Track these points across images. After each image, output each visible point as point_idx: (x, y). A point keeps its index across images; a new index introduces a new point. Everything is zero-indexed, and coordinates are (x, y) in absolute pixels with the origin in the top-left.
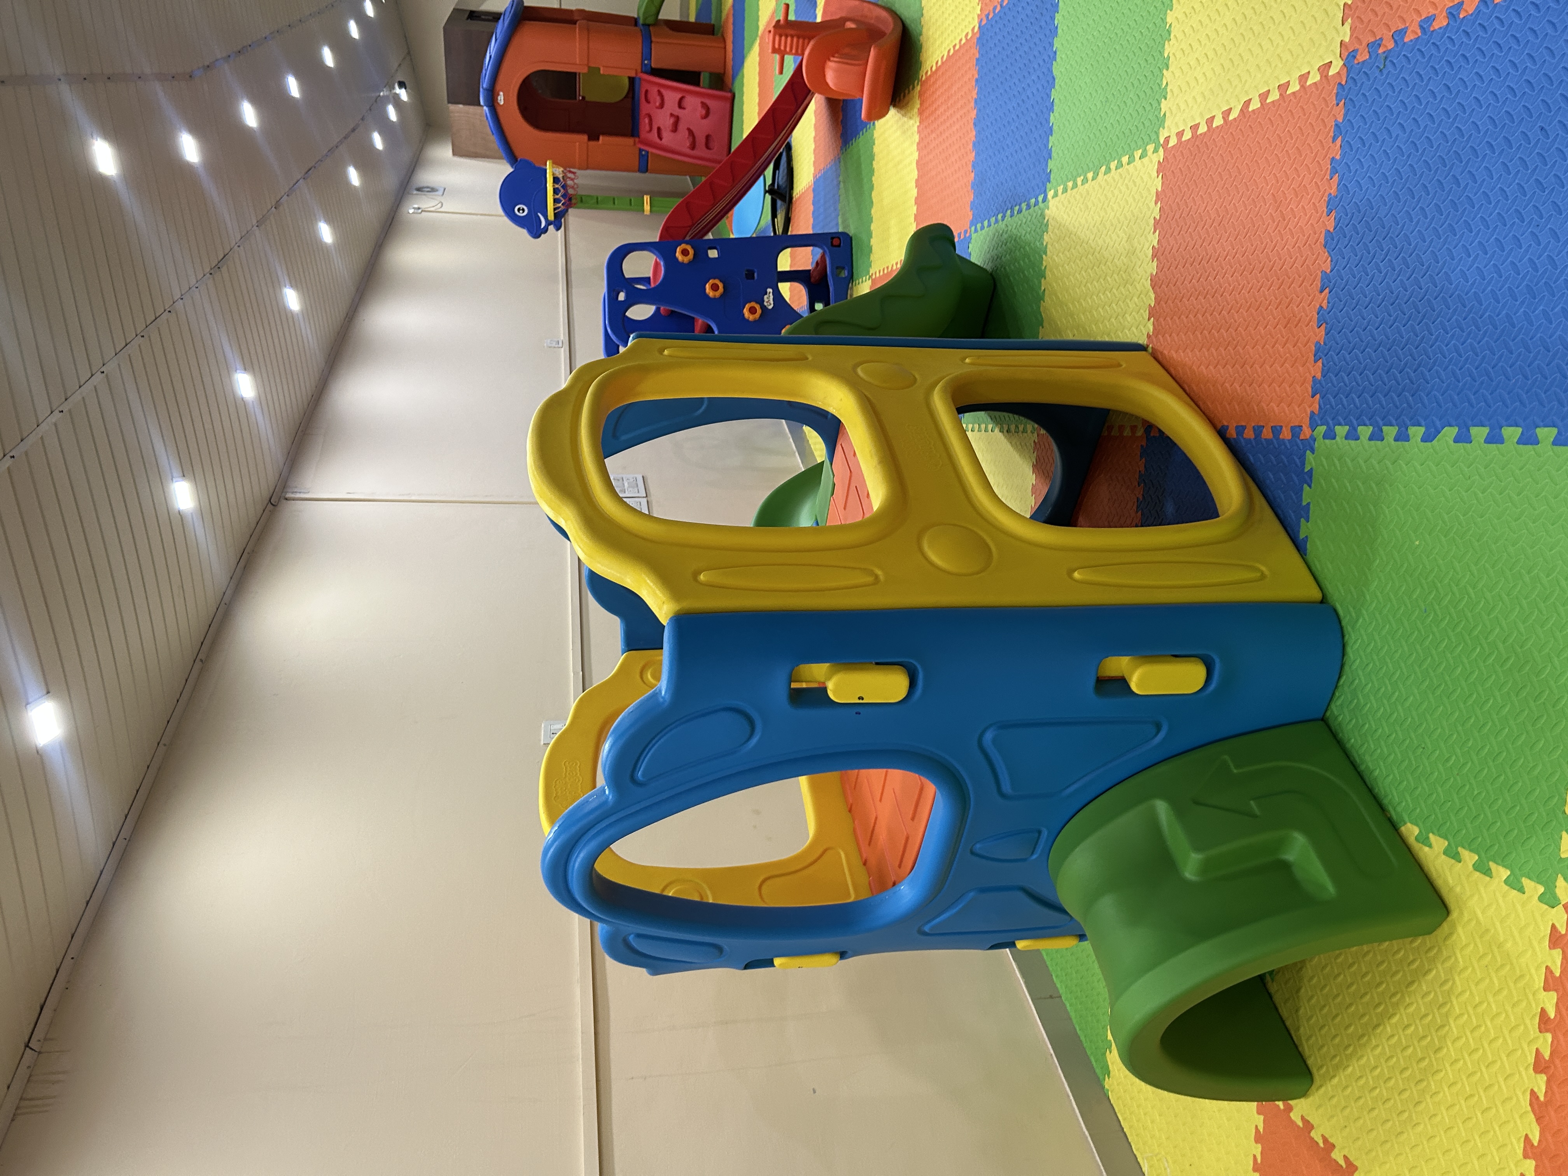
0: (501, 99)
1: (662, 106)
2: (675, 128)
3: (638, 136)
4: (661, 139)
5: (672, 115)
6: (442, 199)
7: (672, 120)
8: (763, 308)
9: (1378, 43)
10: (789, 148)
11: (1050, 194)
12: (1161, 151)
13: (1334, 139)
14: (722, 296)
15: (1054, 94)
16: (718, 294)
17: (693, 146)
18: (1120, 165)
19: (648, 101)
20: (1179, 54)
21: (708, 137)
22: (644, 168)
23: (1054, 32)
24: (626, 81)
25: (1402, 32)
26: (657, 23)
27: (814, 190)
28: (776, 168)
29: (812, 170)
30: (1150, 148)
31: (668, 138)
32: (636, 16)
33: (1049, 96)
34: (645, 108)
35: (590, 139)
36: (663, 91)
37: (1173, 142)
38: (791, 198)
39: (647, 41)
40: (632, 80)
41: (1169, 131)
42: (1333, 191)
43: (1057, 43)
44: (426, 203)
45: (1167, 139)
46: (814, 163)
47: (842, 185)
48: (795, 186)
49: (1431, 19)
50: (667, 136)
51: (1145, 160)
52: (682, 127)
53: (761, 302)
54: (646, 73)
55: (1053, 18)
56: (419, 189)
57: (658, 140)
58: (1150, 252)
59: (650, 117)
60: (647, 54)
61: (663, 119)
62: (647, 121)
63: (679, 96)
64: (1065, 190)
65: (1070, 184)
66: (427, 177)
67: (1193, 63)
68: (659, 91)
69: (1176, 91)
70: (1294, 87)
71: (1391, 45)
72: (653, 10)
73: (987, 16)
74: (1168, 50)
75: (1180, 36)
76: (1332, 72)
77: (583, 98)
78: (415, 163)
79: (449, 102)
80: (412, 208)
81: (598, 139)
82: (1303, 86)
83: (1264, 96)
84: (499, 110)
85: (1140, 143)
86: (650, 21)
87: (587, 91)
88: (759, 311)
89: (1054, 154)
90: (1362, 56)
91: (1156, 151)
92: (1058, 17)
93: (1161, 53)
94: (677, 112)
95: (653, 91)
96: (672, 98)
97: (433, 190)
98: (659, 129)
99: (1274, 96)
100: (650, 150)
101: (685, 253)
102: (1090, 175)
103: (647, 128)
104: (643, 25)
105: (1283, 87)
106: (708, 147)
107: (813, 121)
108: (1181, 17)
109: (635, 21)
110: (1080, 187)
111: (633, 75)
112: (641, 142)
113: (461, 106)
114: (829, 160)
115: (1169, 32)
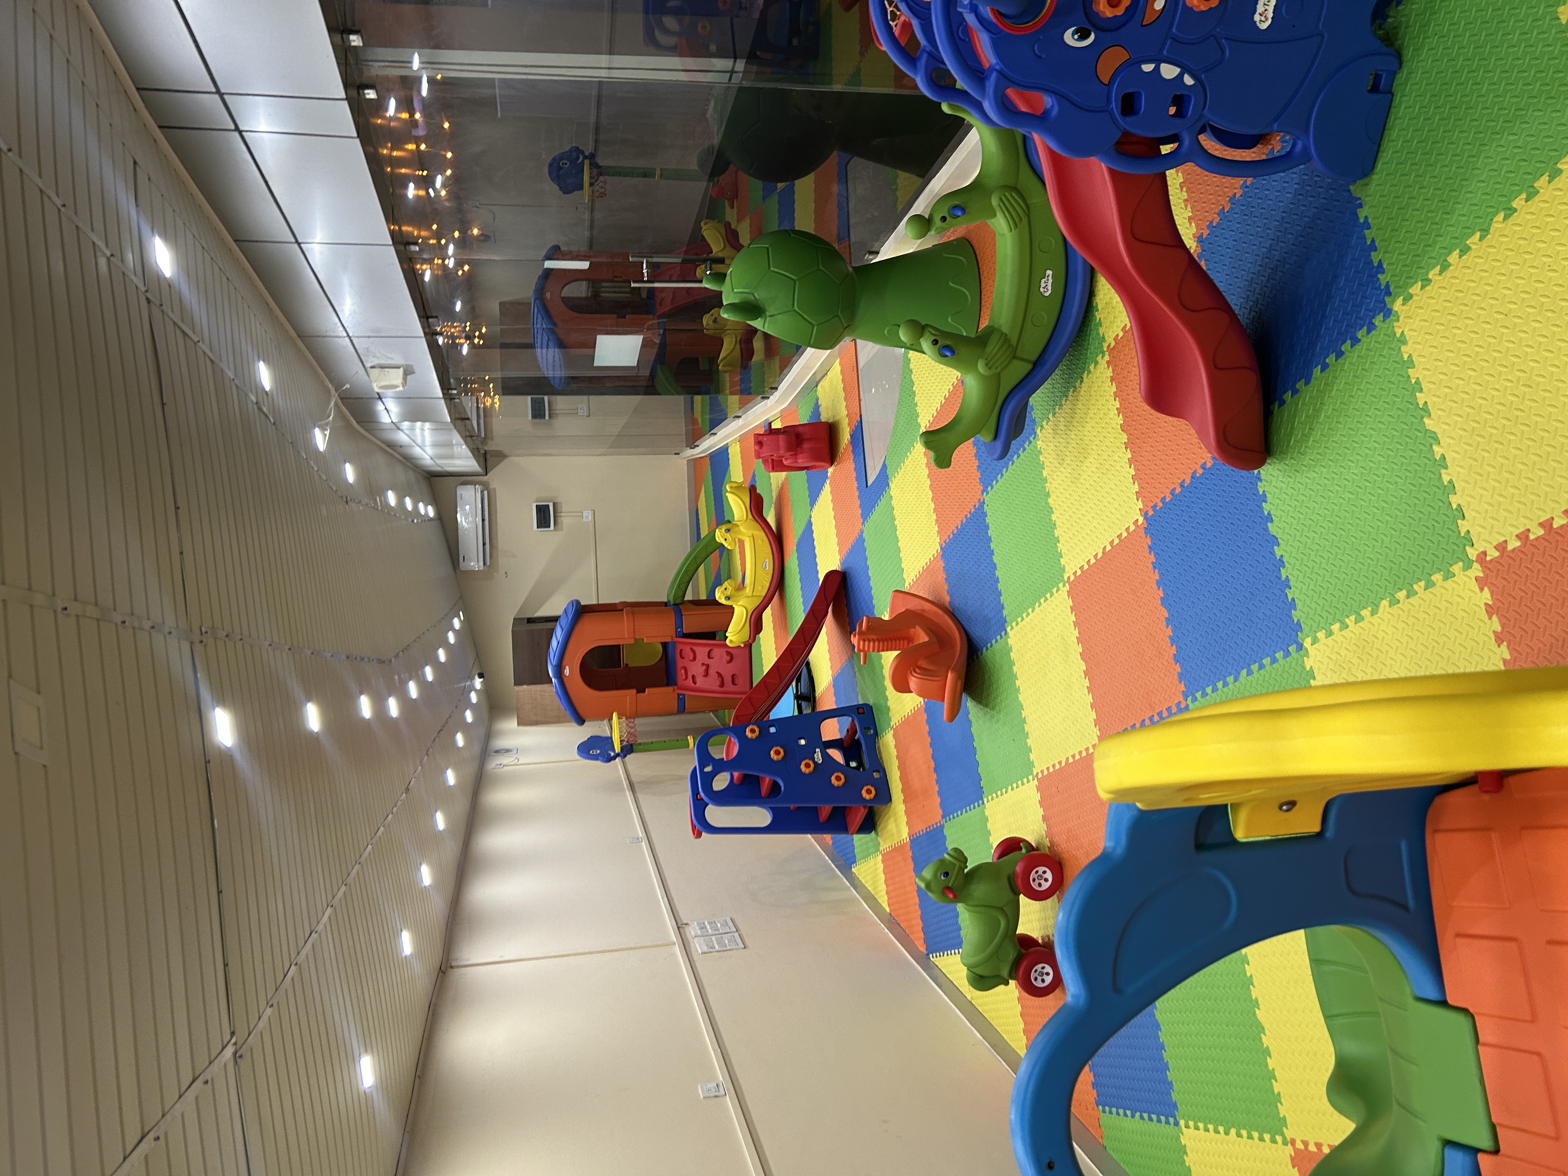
0: (567, 672)
1: (694, 659)
2: (706, 674)
3: (676, 684)
4: (695, 683)
5: (703, 664)
6: (517, 756)
7: (704, 668)
8: (815, 763)
9: (1156, 506)
10: (808, 664)
11: (1008, 629)
12: (1067, 585)
13: (1150, 553)
14: (783, 758)
15: (997, 573)
16: (780, 757)
17: (722, 685)
18: (1046, 599)
19: (683, 658)
20: (1063, 534)
21: (733, 676)
22: (682, 709)
23: (989, 540)
24: (660, 648)
25: (1164, 498)
26: (683, 602)
27: (834, 686)
28: (798, 681)
29: (830, 672)
30: (1061, 585)
31: (701, 682)
32: (666, 600)
33: (994, 575)
34: (680, 663)
35: (638, 692)
36: (695, 648)
37: (1072, 578)
38: (814, 698)
39: (679, 615)
40: (664, 645)
41: (1069, 574)
42: (1158, 578)
43: (992, 545)
44: (505, 760)
45: (1069, 578)
46: (831, 667)
47: (857, 674)
48: (816, 689)
49: (1174, 489)
50: (700, 680)
51: (1060, 592)
52: (712, 672)
53: (813, 759)
54: (680, 637)
55: (987, 533)
56: (497, 752)
57: (693, 685)
58: (1076, 641)
59: (685, 669)
60: (679, 624)
61: (696, 669)
62: (683, 671)
63: (708, 649)
64: (1017, 624)
65: (1019, 619)
66: (501, 743)
67: (1071, 536)
68: (692, 649)
69: (1066, 551)
70: (1125, 535)
71: (1161, 505)
72: (681, 593)
73: (945, 542)
74: (1057, 533)
75: (1061, 525)
76: (1140, 523)
77: (627, 665)
78: (489, 736)
79: (515, 684)
80: (494, 764)
81: (644, 691)
82: (1128, 533)
83: (1112, 543)
84: (565, 680)
85: (1054, 584)
86: (678, 601)
87: (630, 659)
88: (812, 765)
89: (1005, 606)
90: (1151, 513)
91: (1064, 585)
92: (990, 532)
93: (1053, 536)
94: (707, 661)
95: (687, 650)
96: (702, 652)
97: (508, 751)
98: (693, 676)
99: (1116, 541)
100: (687, 693)
101: (753, 731)
102: (1030, 610)
103: (684, 677)
104: (674, 605)
105: (1119, 536)
106: (733, 683)
107: (826, 639)
108: (1059, 515)
109: (666, 604)
110: (1026, 619)
111: (668, 640)
112: (678, 688)
113: (525, 686)
114: (844, 660)
115: (1055, 524)
